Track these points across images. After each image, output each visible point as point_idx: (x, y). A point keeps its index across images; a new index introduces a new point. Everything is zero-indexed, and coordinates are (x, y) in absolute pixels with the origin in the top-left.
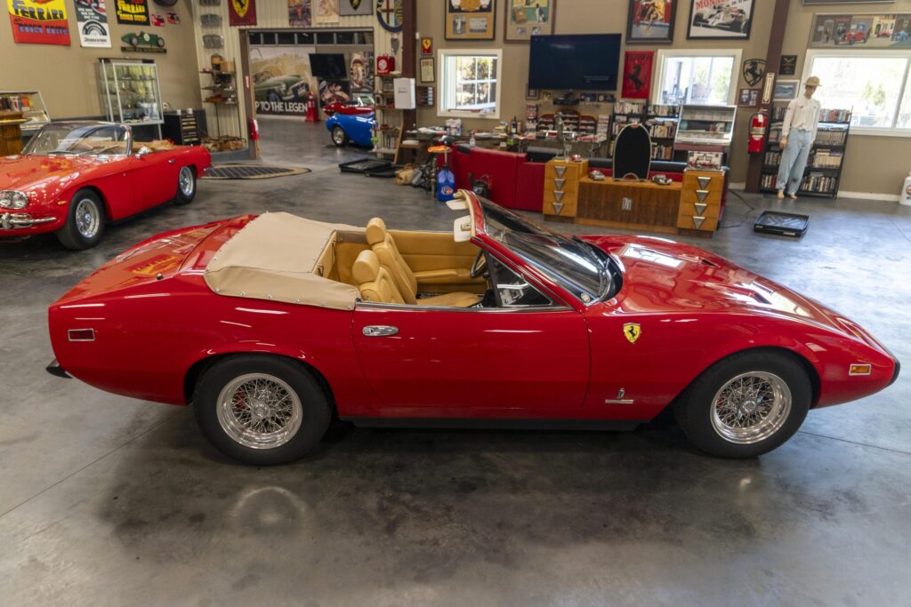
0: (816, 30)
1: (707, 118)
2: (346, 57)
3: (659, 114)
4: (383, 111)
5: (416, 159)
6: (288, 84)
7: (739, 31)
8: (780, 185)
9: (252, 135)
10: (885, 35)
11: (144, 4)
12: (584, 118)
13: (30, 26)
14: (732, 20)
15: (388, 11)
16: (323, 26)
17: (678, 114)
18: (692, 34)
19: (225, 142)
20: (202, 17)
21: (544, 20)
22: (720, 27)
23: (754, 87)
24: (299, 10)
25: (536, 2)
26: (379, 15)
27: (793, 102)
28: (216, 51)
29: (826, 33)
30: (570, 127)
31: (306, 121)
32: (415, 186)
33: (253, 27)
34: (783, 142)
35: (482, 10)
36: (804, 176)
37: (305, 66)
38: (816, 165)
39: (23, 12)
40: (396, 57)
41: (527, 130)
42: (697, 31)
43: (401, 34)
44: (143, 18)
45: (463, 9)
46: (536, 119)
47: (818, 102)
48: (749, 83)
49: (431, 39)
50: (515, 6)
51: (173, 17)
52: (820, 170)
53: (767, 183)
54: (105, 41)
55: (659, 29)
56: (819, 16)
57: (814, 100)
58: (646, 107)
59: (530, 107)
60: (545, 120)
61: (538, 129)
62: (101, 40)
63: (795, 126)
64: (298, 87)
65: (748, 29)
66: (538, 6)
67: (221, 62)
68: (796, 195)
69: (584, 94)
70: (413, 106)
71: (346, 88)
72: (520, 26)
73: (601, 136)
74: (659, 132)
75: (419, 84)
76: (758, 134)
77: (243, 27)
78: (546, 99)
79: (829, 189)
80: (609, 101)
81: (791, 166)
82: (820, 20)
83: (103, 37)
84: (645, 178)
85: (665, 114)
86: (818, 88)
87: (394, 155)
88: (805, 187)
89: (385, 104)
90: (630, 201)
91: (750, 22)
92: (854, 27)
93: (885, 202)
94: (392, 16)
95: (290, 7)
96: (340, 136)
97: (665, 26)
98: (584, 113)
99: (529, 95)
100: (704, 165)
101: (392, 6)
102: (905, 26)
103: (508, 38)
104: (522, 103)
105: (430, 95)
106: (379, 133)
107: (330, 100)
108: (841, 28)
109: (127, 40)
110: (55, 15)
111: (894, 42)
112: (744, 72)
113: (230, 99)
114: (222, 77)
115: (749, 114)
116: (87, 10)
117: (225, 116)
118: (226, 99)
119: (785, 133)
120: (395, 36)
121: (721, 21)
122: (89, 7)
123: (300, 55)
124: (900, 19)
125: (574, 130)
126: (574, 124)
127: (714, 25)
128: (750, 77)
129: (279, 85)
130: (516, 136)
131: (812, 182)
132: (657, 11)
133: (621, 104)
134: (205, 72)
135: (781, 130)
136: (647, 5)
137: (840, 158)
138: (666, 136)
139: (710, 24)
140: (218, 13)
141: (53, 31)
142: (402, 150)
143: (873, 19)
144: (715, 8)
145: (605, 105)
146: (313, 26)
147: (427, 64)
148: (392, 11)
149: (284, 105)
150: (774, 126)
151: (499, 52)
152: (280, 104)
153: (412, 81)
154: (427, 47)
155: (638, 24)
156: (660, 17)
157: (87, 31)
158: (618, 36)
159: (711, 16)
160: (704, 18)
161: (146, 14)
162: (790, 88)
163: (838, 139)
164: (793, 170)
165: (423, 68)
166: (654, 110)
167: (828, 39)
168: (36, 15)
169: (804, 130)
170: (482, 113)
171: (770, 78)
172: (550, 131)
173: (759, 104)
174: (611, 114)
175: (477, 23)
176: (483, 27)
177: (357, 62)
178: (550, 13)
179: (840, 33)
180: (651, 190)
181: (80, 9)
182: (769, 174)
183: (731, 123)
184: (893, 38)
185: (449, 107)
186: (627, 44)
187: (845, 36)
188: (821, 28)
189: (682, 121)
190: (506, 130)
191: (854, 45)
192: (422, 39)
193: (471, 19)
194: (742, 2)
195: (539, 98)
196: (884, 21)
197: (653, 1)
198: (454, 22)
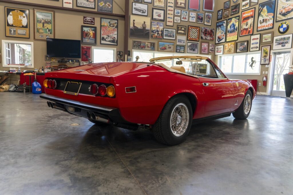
0: (134, 45)
7: (115, 43)
10: (149, 47)
14: (113, 40)
18: (102, 43)
21: (51, 33)
22: (109, 41)
23: (121, 59)
25: (47, 27)
29: (136, 45)
35: (23, 27)
42: (103, 42)
45: (14, 25)
48: (119, 58)
50: (38, 27)
55: (92, 40)
56: (134, 41)
59: (48, 63)
60: (54, 68)
65: (117, 42)
69: (68, 60)
72: (40, 34)
78: (54, 60)
80: (77, 62)
82: (134, 42)
91: (117, 40)
92: (142, 44)
97: (94, 40)
98: (69, 66)
99: (46, 59)
103: (36, 38)
104: (44, 62)
108: (139, 44)
111: (151, 49)
112: (117, 55)
121: (109, 40)
127: (108, 40)
128: (119, 56)
132: (90, 35)
136: (87, 33)
139: (106, 40)
143: (145, 43)
144: (107, 36)
151: (32, 43)
155: (85, 38)
156: (92, 37)
158: (80, 41)
159: (107, 38)
160: (105, 38)
162: (130, 60)
170: (25, 65)
171: (126, 56)
175: (21, 31)
176: (24, 34)
178: (53, 31)
186: (82, 44)
187: (140, 47)
188: (135, 44)
191: (143, 49)
193: (18, 30)
194: (114, 35)
195: (50, 61)
196: (148, 44)
197: (89, 32)
198: (10, 30)
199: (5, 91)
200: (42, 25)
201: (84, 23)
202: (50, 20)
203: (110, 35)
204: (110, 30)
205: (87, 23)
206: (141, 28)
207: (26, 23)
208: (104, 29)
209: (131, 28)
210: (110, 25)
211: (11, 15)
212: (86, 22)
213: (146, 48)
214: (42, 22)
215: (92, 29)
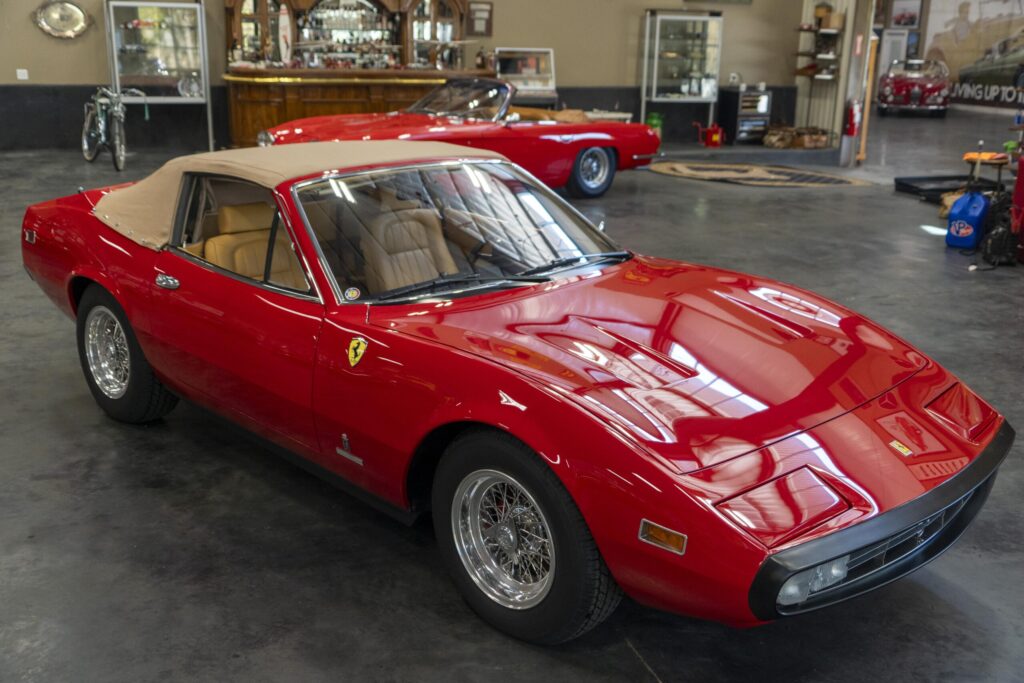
9: (848, 128)
67: (827, 14)
113: (825, 72)
114: (824, 37)
117: (820, 97)
118: (819, 72)
134: (806, 29)
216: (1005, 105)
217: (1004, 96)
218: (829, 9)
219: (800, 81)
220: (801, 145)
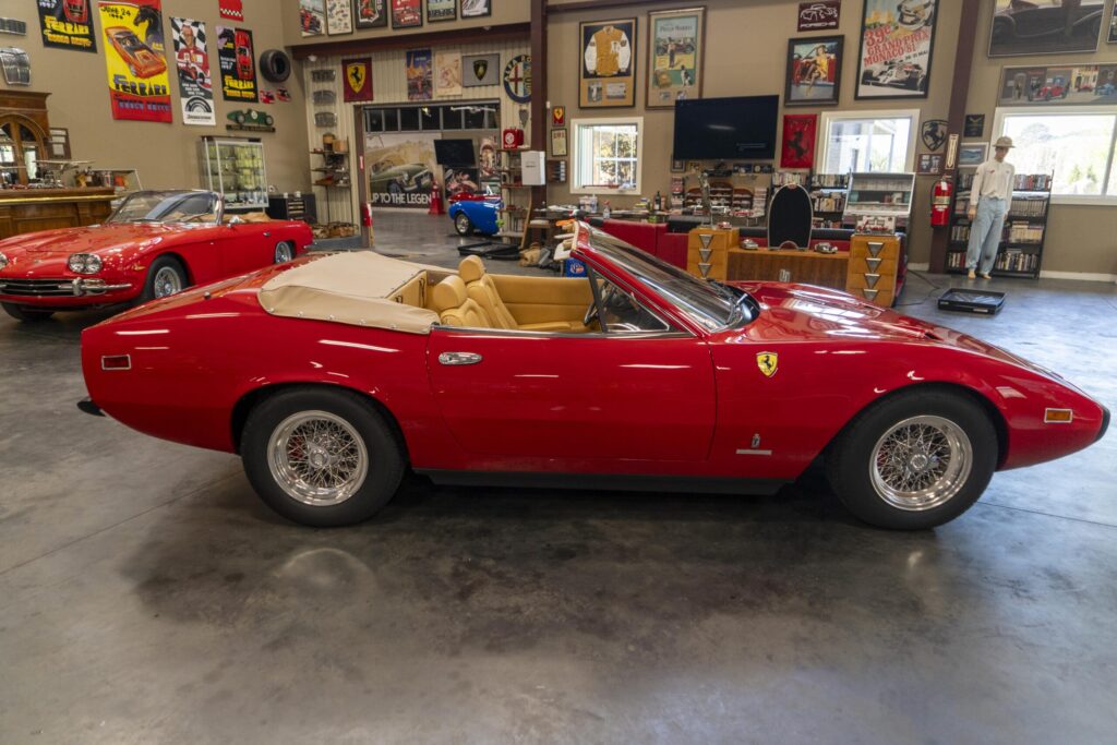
0: (1005, 87)
1: (881, 187)
2: (475, 143)
3: (826, 185)
4: (510, 190)
5: (546, 241)
6: (411, 173)
7: (915, 89)
8: (971, 264)
9: (365, 220)
10: (1087, 89)
11: (253, 79)
12: (738, 191)
13: (131, 101)
14: (907, 76)
15: (516, 80)
16: (445, 99)
17: (847, 184)
18: (861, 94)
19: (335, 227)
20: (315, 93)
21: (691, 83)
22: (893, 85)
23: (935, 152)
24: (419, 83)
25: (681, 64)
26: (506, 85)
27: (981, 167)
28: (328, 130)
29: (1018, 88)
30: (721, 201)
31: (430, 213)
32: (542, 267)
33: (369, 102)
34: (972, 212)
35: (620, 74)
36: (998, 253)
37: (430, 153)
38: (1013, 239)
39: (124, 87)
40: (525, 131)
41: (672, 207)
42: (865, 90)
43: (530, 104)
44: (251, 94)
45: (599, 74)
46: (682, 193)
47: (1012, 167)
48: (929, 147)
49: (563, 108)
51: (283, 95)
52: (1019, 245)
53: (955, 261)
54: (209, 118)
55: (823, 89)
56: (1009, 70)
57: (1007, 164)
58: (809, 178)
59: (676, 180)
60: (693, 195)
61: (684, 205)
62: (205, 118)
63: (985, 193)
64: (422, 177)
65: (926, 85)
66: (683, 67)
67: (334, 141)
68: (990, 274)
69: (737, 165)
70: (543, 182)
71: (474, 177)
72: (663, 90)
73: (758, 211)
74: (825, 206)
75: (550, 158)
76: (942, 204)
77: (358, 103)
78: (694, 171)
79: (1029, 267)
80: (766, 172)
81: (983, 240)
83: (207, 114)
84: (806, 246)
85: (832, 185)
86: (1011, 150)
87: (520, 239)
88: (1000, 266)
89: (512, 182)
90: (788, 273)
91: (927, 79)
92: (1049, 80)
93: (1099, 283)
94: (521, 85)
95: (409, 79)
96: (463, 225)
98: (737, 187)
99: (674, 167)
100: (875, 229)
101: (520, 74)
102: (1110, 77)
103: (650, 104)
104: (666, 177)
105: (563, 171)
106: (505, 215)
107: (456, 190)
108: (1035, 82)
109: (233, 117)
110: (157, 91)
111: (1098, 97)
112: (923, 135)
113: (341, 182)
114: (333, 157)
115: (930, 183)
116: (192, 85)
117: (336, 200)
118: (338, 181)
119: (974, 202)
120: (524, 107)
121: (893, 78)
122: (194, 82)
123: (425, 141)
124: (1103, 71)
125: (726, 205)
126: (727, 199)
127: (886, 82)
128: (930, 140)
129: (401, 175)
130: (659, 213)
131: (1009, 259)
132: (819, 69)
133: (781, 174)
134: (315, 152)
135: (969, 200)
136: (807, 63)
137: (1041, 232)
138: (833, 210)
139: (881, 82)
140: (331, 89)
141: (154, 107)
142: (531, 231)
143: (1070, 73)
144: (886, 63)
145: (763, 177)
146: (434, 99)
147: (559, 135)
148: (521, 79)
149: (405, 197)
150: (961, 195)
151: (640, 120)
152: (402, 195)
153: (542, 154)
154: (558, 117)
155: (798, 84)
156: (823, 75)
157: (190, 108)
158: (776, 98)
159: (882, 73)
160: (875, 75)
161: (255, 90)
162: (978, 152)
163: (1038, 210)
164: (985, 245)
165: (554, 140)
166: (819, 180)
167: (1019, 94)
168: (138, 90)
169: (996, 198)
170: (621, 188)
171: (953, 141)
172: (699, 206)
173: (942, 170)
174: (769, 186)
175: (614, 88)
176: (622, 93)
177: (487, 147)
178: (698, 75)
179: (1033, 88)
180: (813, 259)
181: (184, 85)
182: (957, 252)
183: (909, 193)
184: (1096, 94)
185: (584, 183)
186: (786, 107)
187: (1039, 92)
189: (852, 192)
190: (648, 207)
191: (1051, 101)
192: (554, 108)
193: (608, 85)
194: (917, 55)
195: (685, 171)
196: (1085, 73)
197: (816, 58)
198: (589, 88)
199: (529, 266)
200: (667, 58)
201: (800, 30)
202: (692, 39)
203: (897, 59)
204: (901, 38)
205: (811, 25)
206: (1052, 6)
207: (628, 62)
208: (874, 37)
209: (998, 13)
210: (901, 20)
211: (593, 45)
212: (805, 25)
213: (1073, 95)
214: (670, 48)
215: (828, 45)
216: (385, 205)
217: (383, 199)
218: (333, 136)
219: (316, 190)
220: (339, 234)
